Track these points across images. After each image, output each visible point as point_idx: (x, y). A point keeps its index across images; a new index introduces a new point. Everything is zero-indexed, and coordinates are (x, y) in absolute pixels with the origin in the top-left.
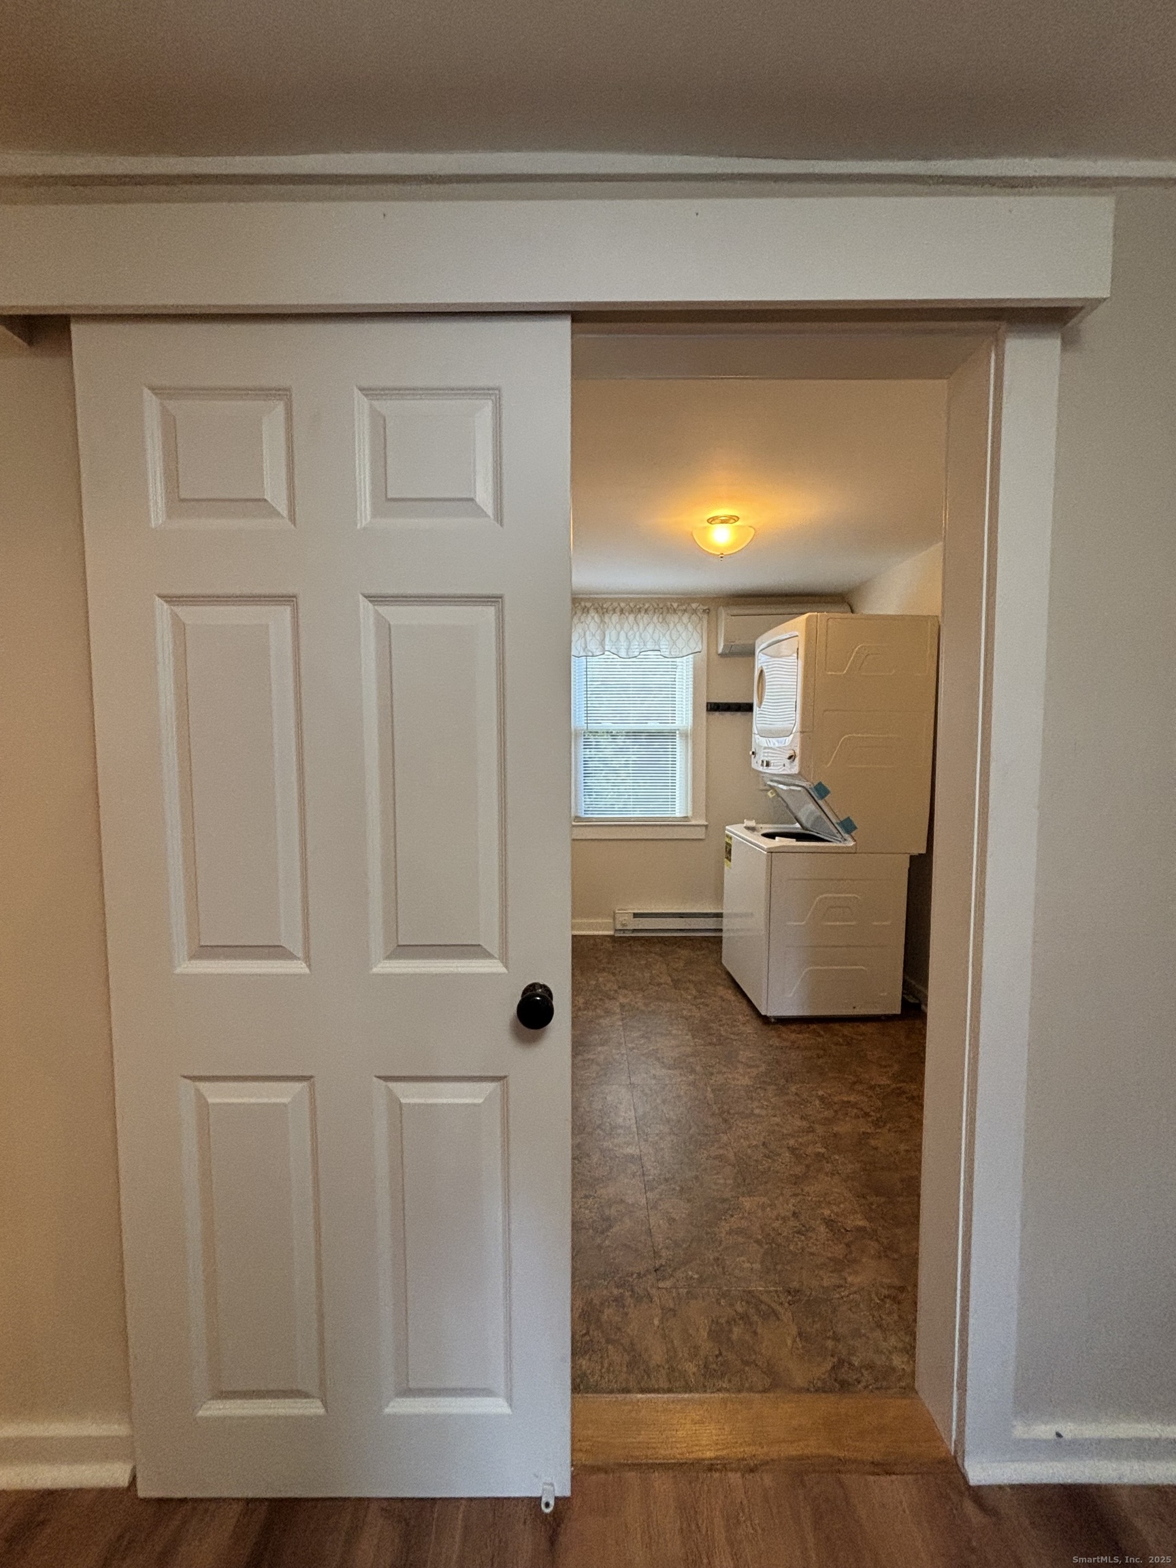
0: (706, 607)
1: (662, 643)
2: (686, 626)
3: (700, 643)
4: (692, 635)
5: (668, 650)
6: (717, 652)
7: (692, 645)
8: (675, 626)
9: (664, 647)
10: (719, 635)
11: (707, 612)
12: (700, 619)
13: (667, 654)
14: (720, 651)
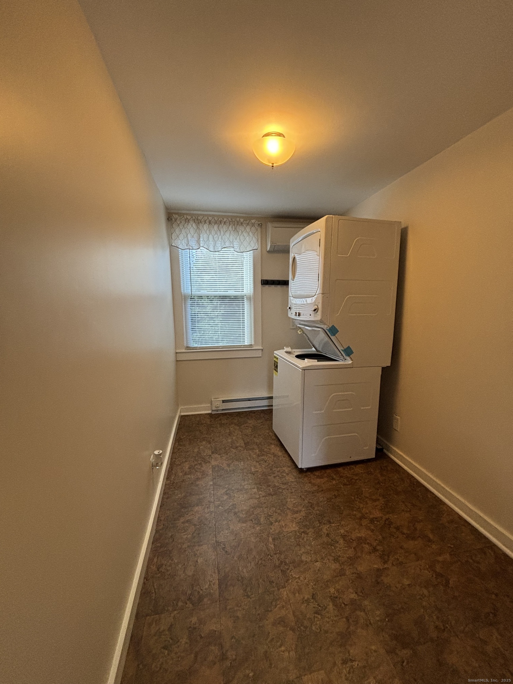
0: (260, 223)
1: (235, 243)
2: (249, 234)
3: (257, 244)
4: (252, 239)
5: (238, 248)
6: (266, 250)
7: (252, 244)
8: (242, 232)
9: (236, 246)
10: (268, 239)
11: (260, 225)
12: (257, 230)
13: (238, 250)
14: (268, 249)
